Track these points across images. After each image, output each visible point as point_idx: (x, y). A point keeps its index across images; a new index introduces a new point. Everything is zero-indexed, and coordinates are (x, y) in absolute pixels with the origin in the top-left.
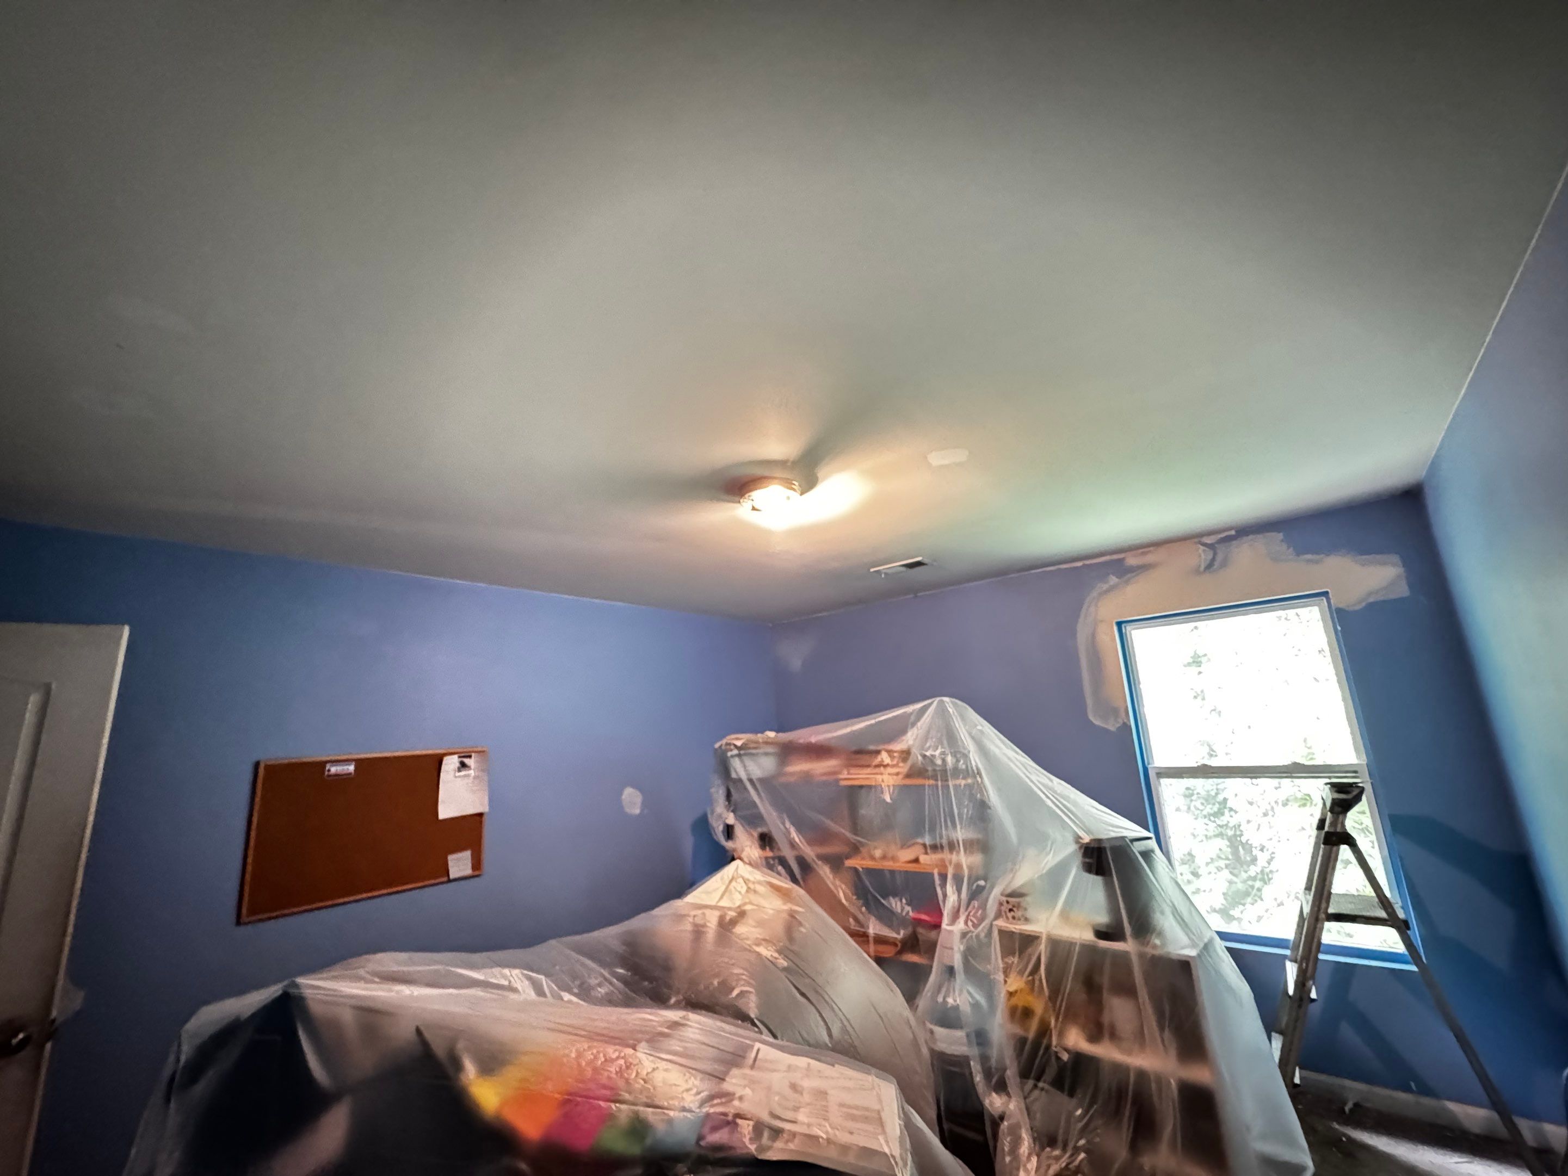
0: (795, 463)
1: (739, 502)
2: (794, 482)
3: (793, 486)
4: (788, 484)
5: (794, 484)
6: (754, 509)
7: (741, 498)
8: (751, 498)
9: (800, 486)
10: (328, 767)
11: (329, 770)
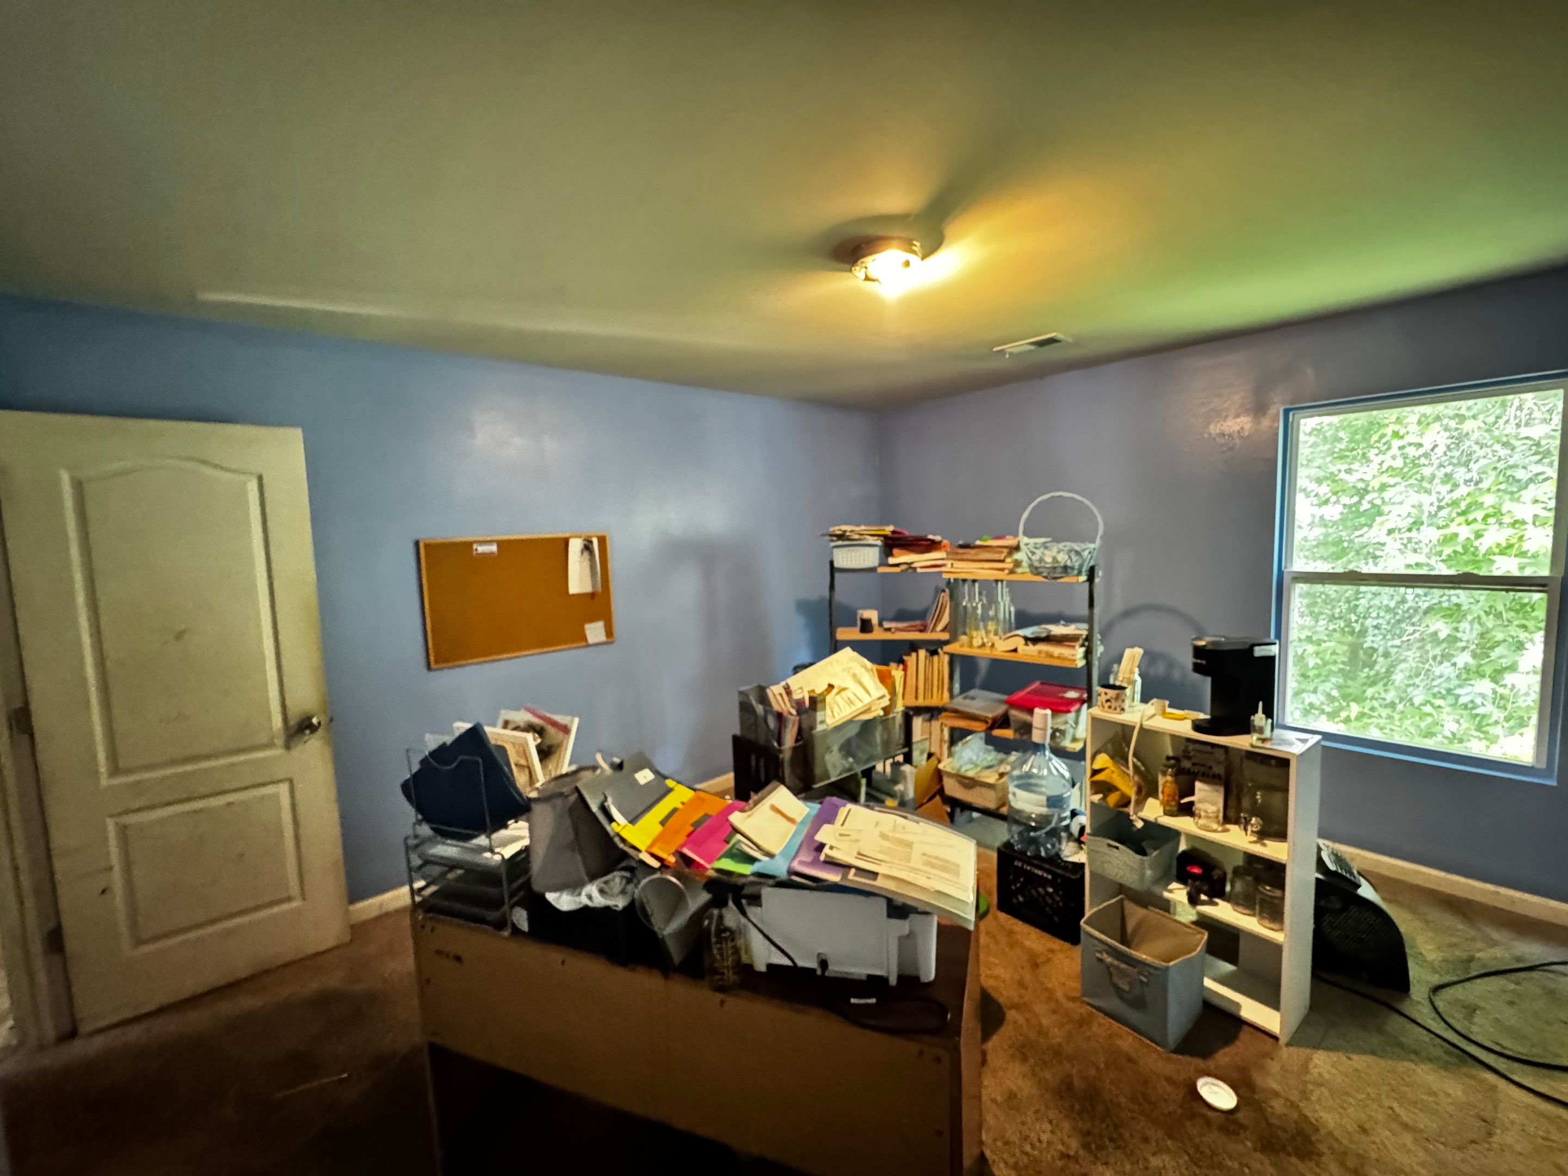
0: (918, 217)
1: (851, 271)
2: (915, 242)
3: (914, 248)
4: (908, 245)
5: (915, 246)
6: (867, 278)
7: (853, 266)
8: (864, 265)
9: (921, 246)
10: (475, 546)
11: (476, 550)
